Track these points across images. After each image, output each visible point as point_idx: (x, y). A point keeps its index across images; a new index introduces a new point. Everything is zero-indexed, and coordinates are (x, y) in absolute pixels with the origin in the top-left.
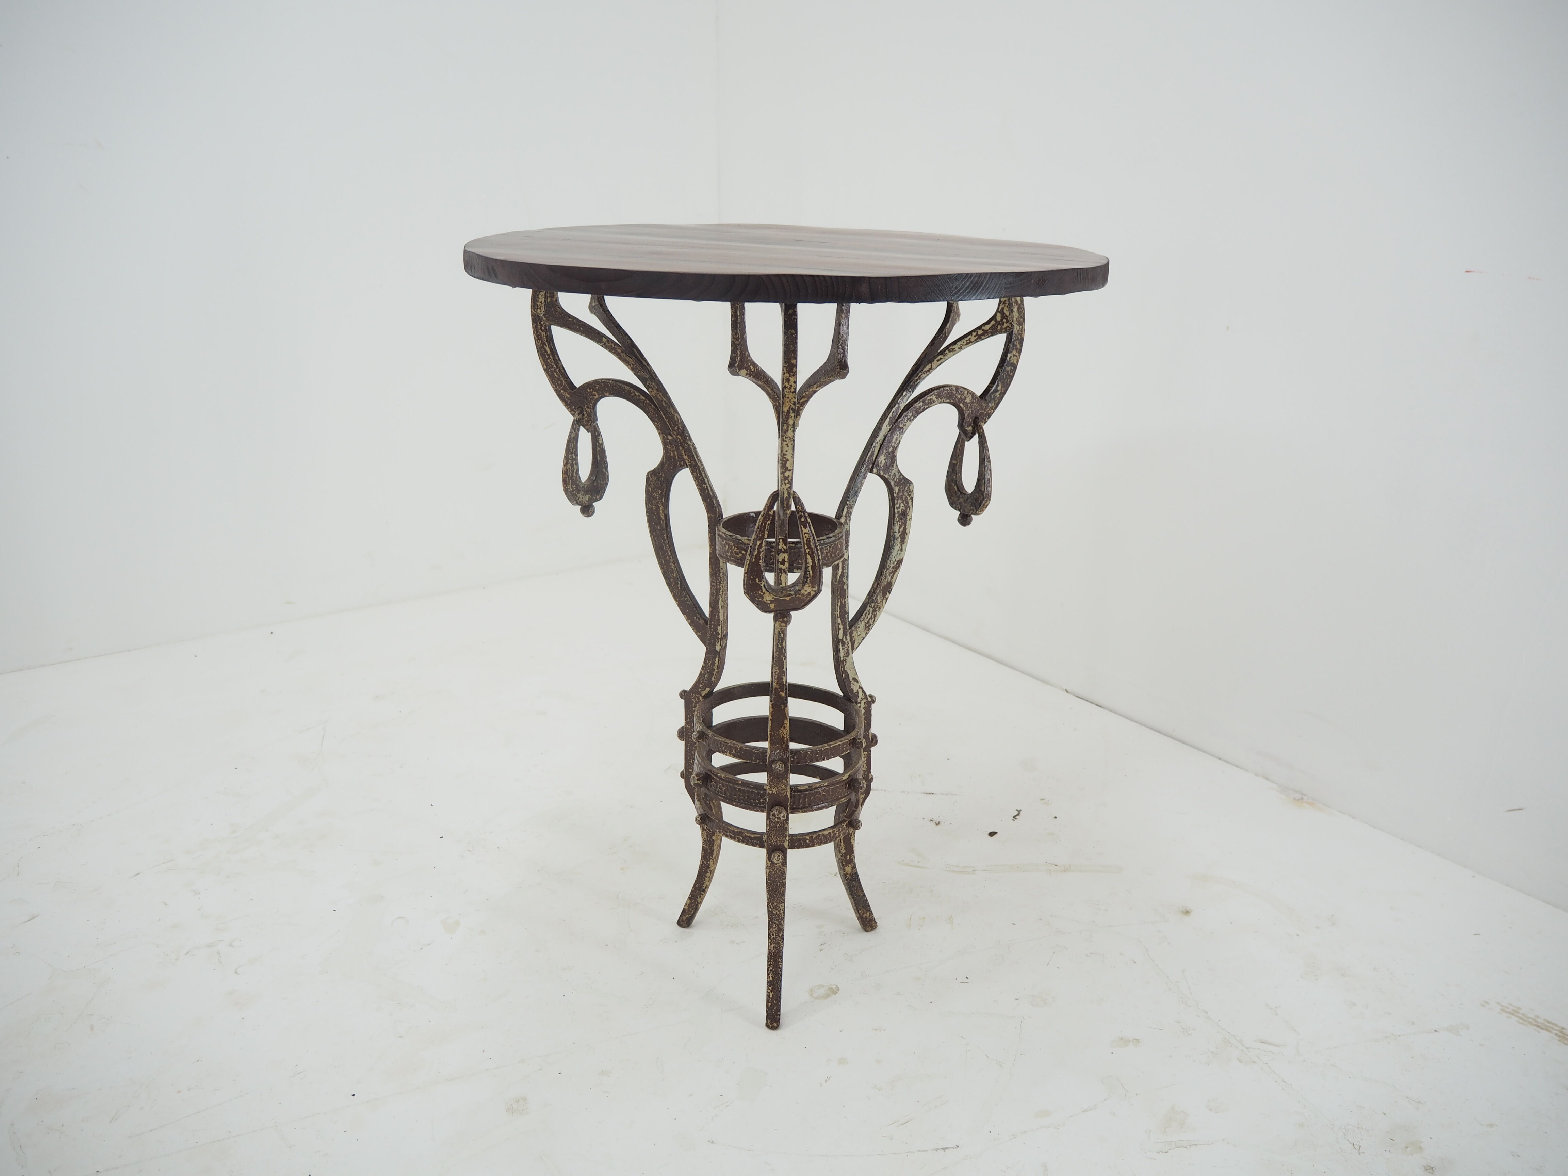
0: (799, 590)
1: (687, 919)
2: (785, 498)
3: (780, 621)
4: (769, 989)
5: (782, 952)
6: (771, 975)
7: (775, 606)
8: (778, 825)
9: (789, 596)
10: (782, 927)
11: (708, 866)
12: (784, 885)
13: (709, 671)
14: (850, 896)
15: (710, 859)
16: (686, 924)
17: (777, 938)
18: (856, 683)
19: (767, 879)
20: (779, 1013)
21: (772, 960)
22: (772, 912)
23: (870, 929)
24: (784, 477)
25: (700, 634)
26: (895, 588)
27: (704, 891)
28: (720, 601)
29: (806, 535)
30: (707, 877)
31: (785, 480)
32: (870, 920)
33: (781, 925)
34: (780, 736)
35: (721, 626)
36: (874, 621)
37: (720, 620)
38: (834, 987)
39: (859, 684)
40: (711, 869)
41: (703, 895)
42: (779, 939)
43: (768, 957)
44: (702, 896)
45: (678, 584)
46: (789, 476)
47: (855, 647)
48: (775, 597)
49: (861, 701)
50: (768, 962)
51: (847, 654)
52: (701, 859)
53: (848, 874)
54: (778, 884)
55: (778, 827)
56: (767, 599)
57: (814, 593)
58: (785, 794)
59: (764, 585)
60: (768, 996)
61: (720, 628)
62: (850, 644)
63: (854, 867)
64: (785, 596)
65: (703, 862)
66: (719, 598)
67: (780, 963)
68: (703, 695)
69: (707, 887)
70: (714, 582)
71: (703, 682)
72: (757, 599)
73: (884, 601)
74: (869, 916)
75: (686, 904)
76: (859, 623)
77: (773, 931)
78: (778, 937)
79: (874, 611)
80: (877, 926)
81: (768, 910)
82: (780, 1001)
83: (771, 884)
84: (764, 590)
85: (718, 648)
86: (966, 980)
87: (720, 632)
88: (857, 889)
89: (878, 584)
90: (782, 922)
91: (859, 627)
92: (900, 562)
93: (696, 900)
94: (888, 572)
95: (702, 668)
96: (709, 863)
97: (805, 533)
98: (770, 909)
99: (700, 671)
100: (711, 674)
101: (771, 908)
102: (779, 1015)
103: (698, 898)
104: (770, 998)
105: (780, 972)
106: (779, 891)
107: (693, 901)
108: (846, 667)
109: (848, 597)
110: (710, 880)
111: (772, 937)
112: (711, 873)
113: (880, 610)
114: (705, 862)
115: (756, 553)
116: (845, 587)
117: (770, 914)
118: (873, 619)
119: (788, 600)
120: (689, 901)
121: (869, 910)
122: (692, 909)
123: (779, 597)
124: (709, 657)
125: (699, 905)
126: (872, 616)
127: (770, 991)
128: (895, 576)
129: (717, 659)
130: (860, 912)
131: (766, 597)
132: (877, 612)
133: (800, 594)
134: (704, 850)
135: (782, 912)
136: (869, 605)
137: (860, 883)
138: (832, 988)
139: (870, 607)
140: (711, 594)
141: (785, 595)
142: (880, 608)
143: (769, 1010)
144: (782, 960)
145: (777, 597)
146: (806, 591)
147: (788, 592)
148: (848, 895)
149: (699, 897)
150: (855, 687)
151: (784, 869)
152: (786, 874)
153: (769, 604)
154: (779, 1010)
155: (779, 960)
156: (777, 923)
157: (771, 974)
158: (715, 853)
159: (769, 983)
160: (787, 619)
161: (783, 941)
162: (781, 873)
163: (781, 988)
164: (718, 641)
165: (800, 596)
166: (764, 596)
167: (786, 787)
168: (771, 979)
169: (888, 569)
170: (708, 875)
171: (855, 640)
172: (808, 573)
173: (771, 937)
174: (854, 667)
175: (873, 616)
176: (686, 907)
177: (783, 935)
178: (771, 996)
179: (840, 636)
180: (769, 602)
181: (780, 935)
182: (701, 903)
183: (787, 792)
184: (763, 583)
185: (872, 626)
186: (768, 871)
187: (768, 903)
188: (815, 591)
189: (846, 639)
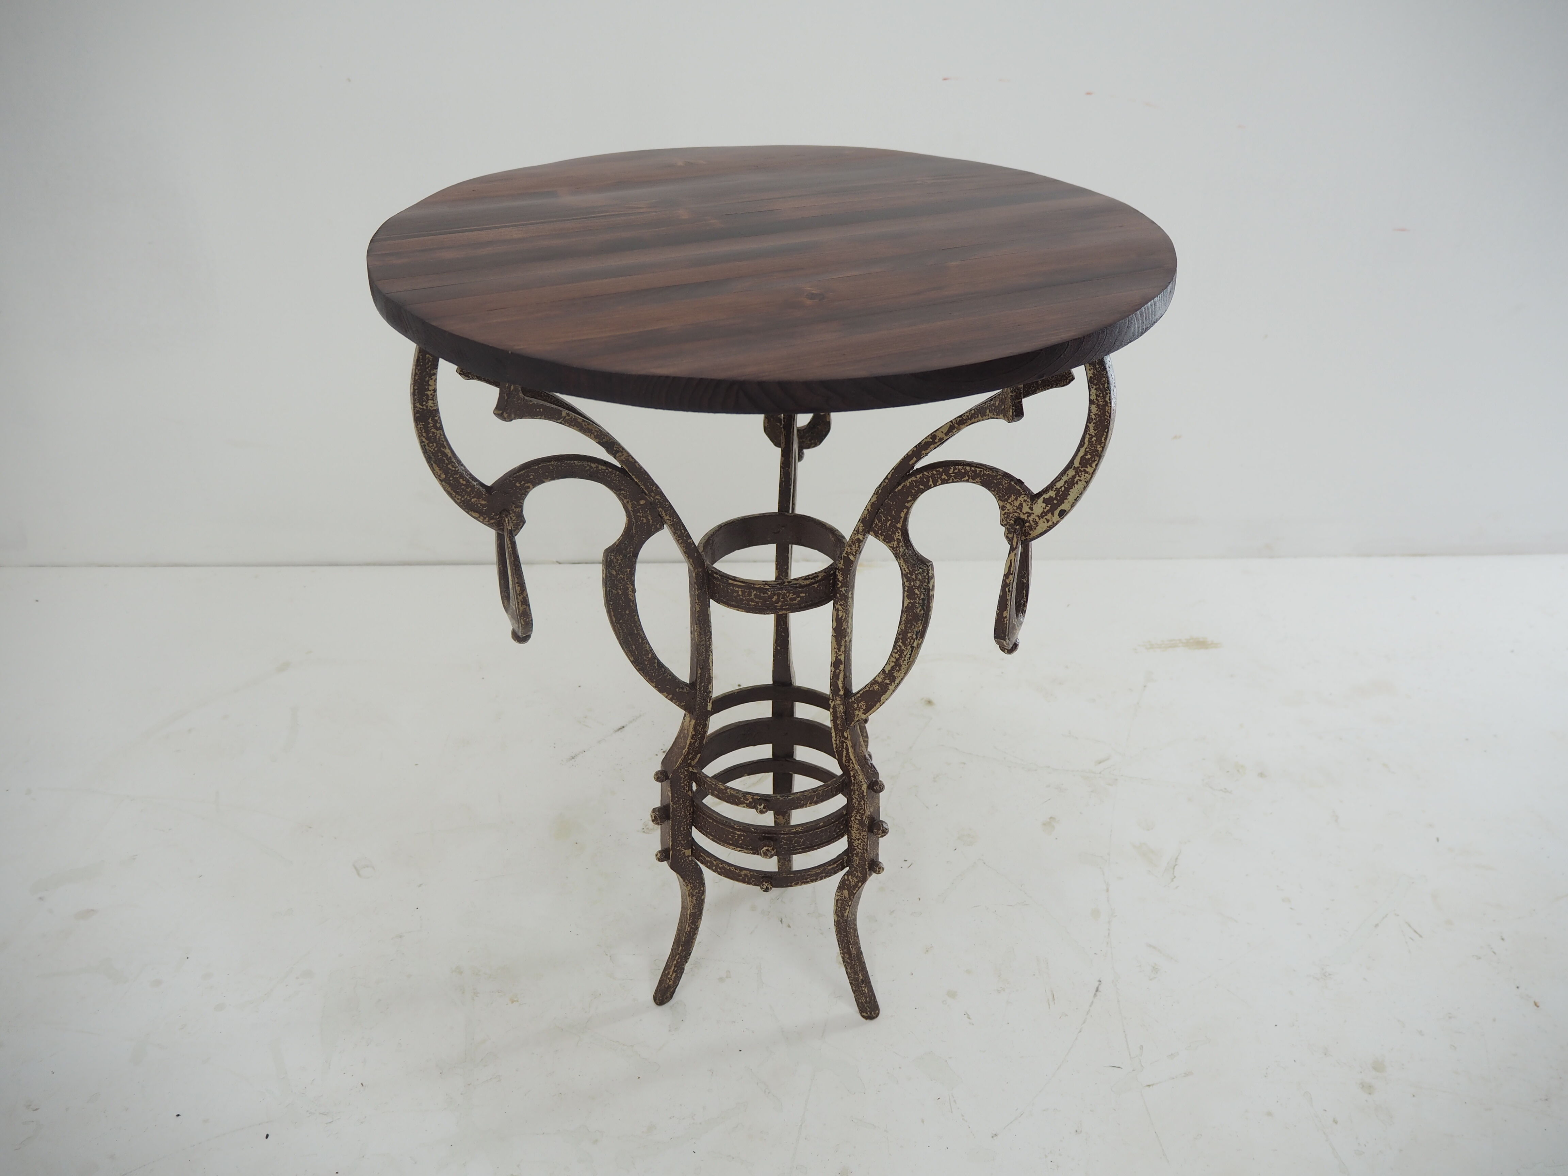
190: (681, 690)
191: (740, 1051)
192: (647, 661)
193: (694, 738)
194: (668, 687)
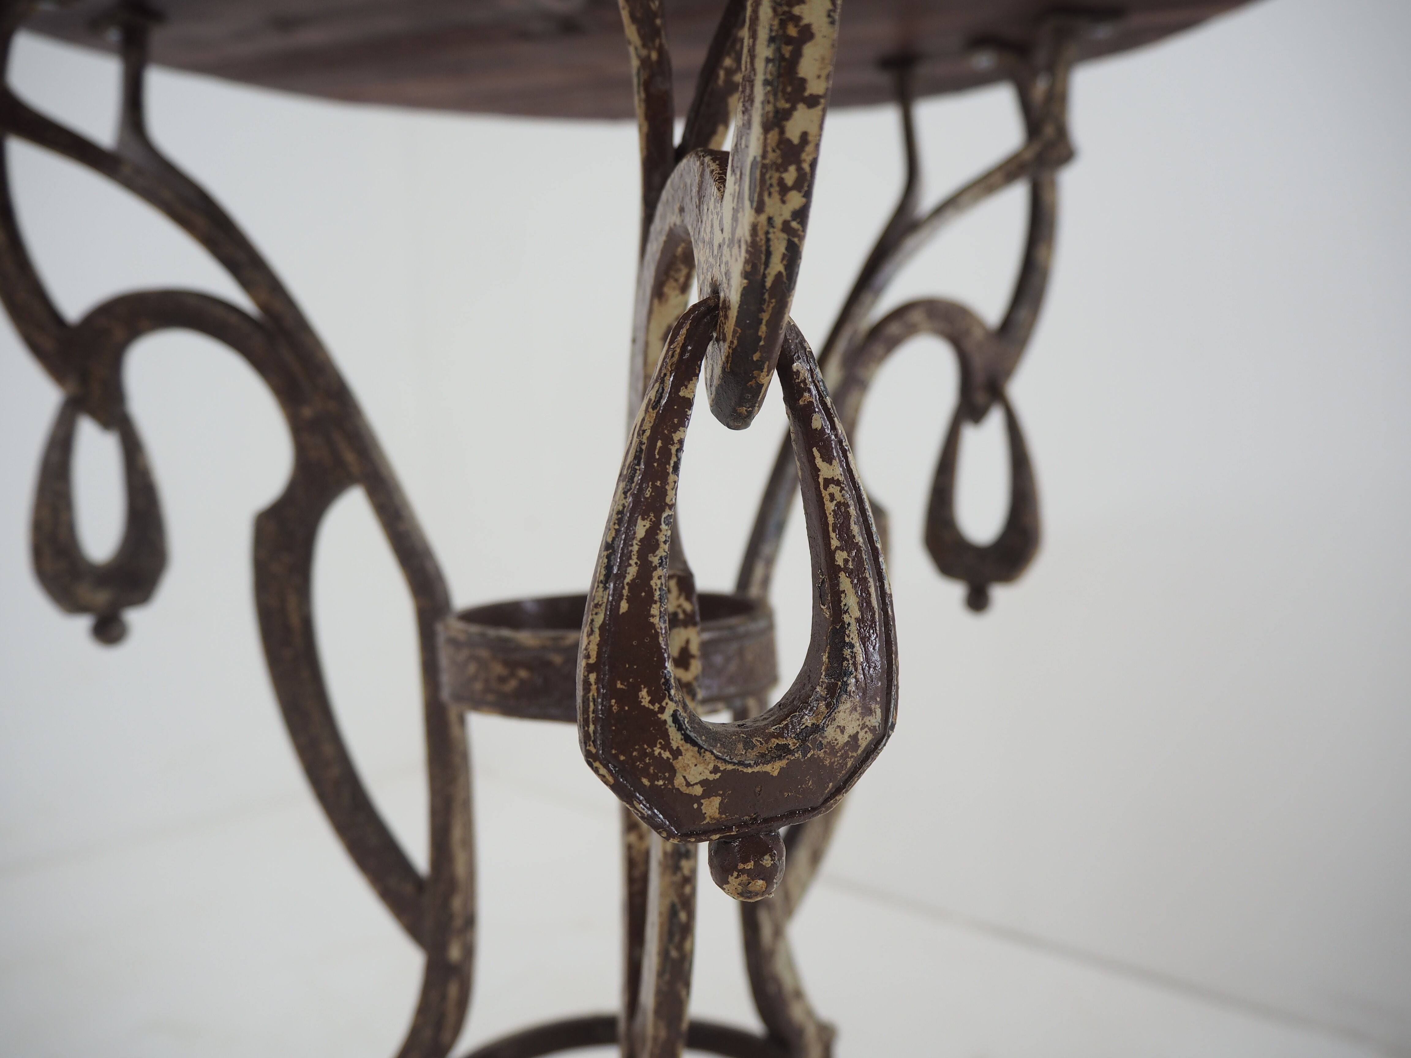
0: (817, 729)
2: (769, 283)
3: (743, 871)
7: (722, 805)
9: (780, 758)
18: (796, 1000)
24: (784, 143)
25: (406, 922)
28: (456, 829)
29: (833, 489)
31: (782, 167)
35: (459, 894)
37: (456, 879)
39: (804, 1001)
46: (804, 137)
48: (722, 767)
49: (810, 1042)
51: (775, 932)
56: (692, 780)
57: (870, 737)
59: (675, 716)
61: (457, 898)
64: (764, 758)
70: (437, 779)
72: (646, 782)
84: (676, 738)
85: (454, 952)
87: (457, 909)
95: (415, 1013)
97: (828, 482)
115: (632, 571)
119: (775, 773)
123: (740, 763)
124: (433, 978)
129: (454, 981)
131: (686, 767)
133: (820, 746)
141: (763, 755)
145: (730, 767)
146: (842, 730)
147: (775, 742)
150: (797, 1013)
153: (697, 799)
160: (772, 856)
164: (455, 935)
165: (821, 754)
166: (678, 764)
172: (847, 652)
174: (792, 962)
175: (824, 831)
180: (698, 791)
184: (671, 707)
185: (820, 854)
188: (873, 730)
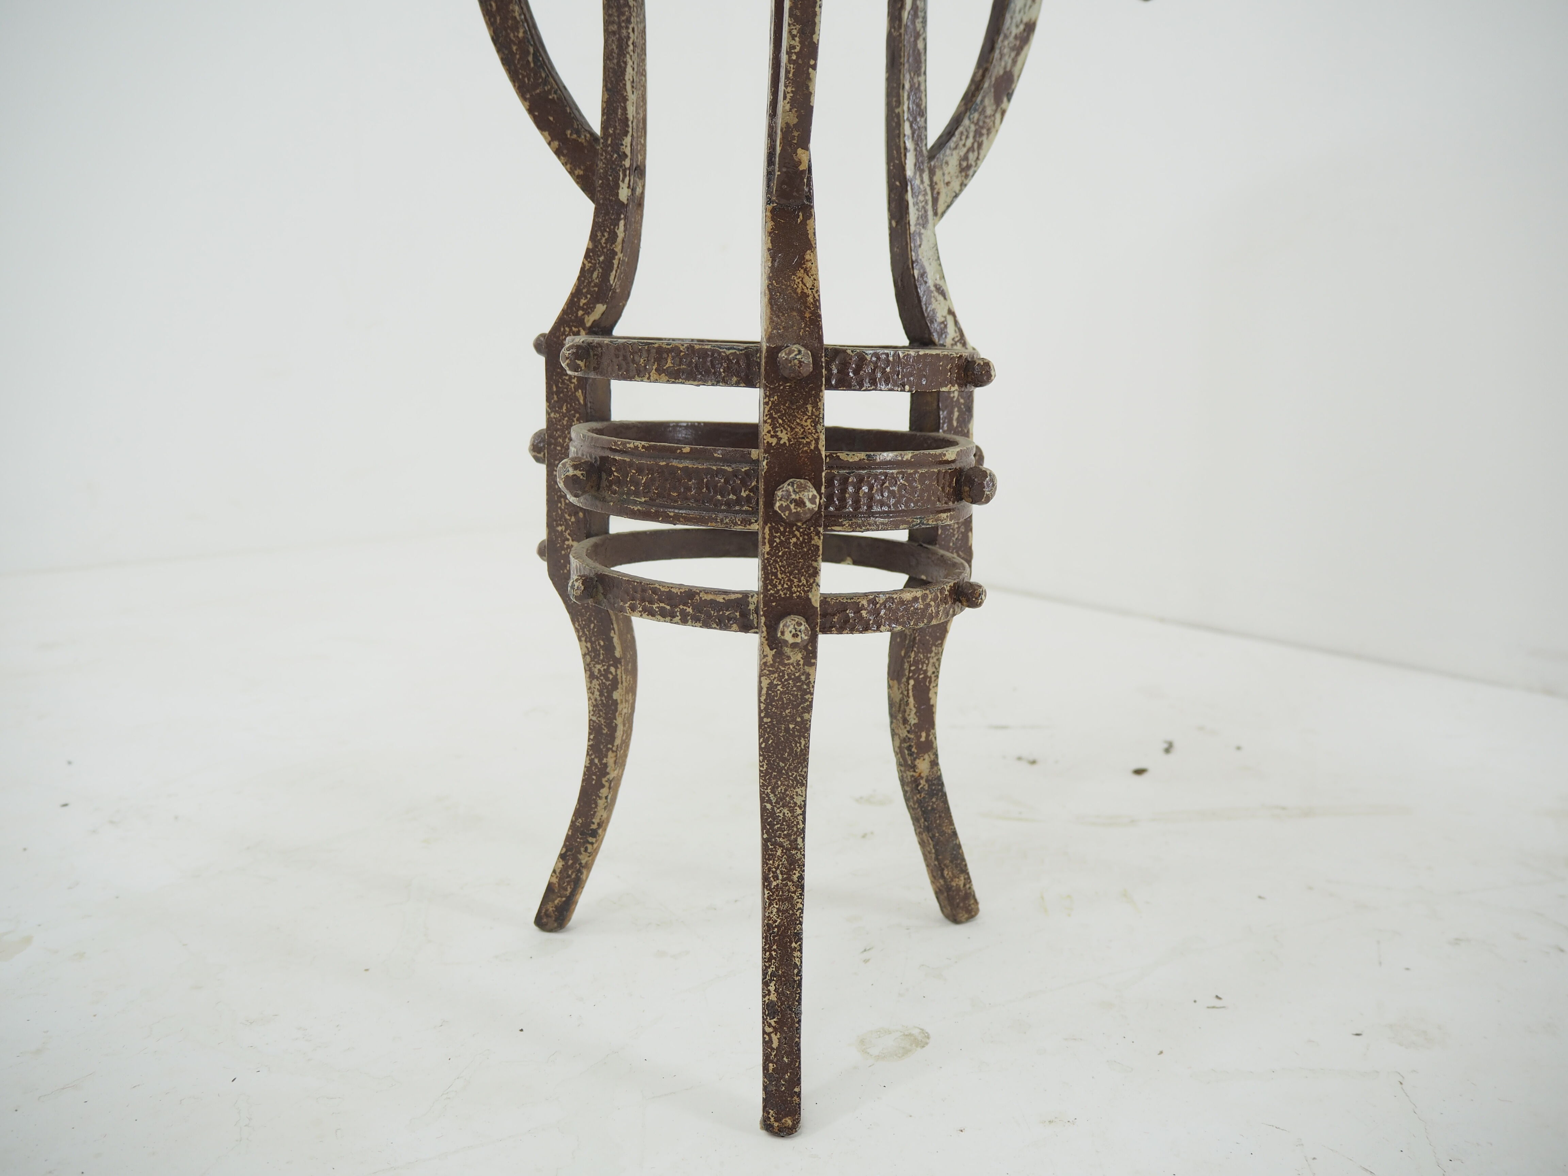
1: (556, 907)
4: (770, 1025)
5: (801, 923)
6: (772, 988)
8: (794, 540)
10: (799, 856)
11: (603, 771)
12: (804, 729)
13: (602, 259)
14: (924, 836)
15: (608, 750)
16: (555, 921)
17: (786, 885)
18: (940, 298)
19: (760, 711)
20: (796, 1090)
21: (775, 947)
22: (773, 814)
23: (966, 916)
25: (581, 173)
26: (1022, 89)
27: (594, 834)
28: (629, 69)
30: (600, 798)
32: (966, 894)
33: (796, 849)
34: (795, 290)
35: (630, 133)
36: (978, 158)
37: (627, 119)
38: (916, 1032)
39: (948, 302)
40: (611, 776)
41: (592, 844)
42: (793, 889)
43: (765, 938)
44: (589, 846)
45: (529, 53)
47: (940, 211)
49: (952, 345)
50: (764, 951)
51: (923, 221)
52: (588, 754)
53: (922, 778)
54: (791, 726)
55: (795, 544)
58: (812, 447)
60: (767, 1044)
61: (627, 140)
62: (929, 197)
63: (934, 763)
65: (591, 761)
66: (626, 63)
67: (796, 954)
68: (588, 324)
69: (603, 825)
70: (613, 22)
71: (588, 292)
73: (998, 116)
74: (965, 885)
75: (554, 871)
76: (948, 152)
77: (777, 868)
78: (790, 883)
79: (978, 134)
80: (978, 910)
81: (763, 809)
82: (799, 1057)
83: (772, 726)
85: (624, 194)
86: (1218, 1003)
87: (628, 151)
88: (940, 816)
89: (986, 70)
90: (800, 840)
91: (947, 163)
92: (1030, 28)
93: (576, 860)
94: (1006, 43)
95: (587, 256)
96: (604, 761)
98: (769, 806)
99: (580, 265)
100: (608, 267)
101: (770, 801)
102: (799, 1095)
103: (581, 854)
104: (772, 1049)
105: (797, 978)
106: (791, 749)
107: (570, 862)
108: (920, 251)
109: (925, 73)
110: (610, 807)
111: (774, 883)
112: (610, 788)
113: (991, 136)
114: (596, 761)
116: (920, 45)
117: (768, 820)
118: (976, 153)
120: (560, 865)
121: (964, 870)
122: (569, 883)
124: (603, 221)
125: (585, 872)
126: (973, 144)
127: (771, 1030)
128: (1020, 59)
129: (622, 223)
130: (946, 872)
132: (984, 138)
134: (594, 729)
135: (799, 811)
136: (968, 114)
137: (946, 802)
138: (910, 1035)
139: (970, 119)
140: (608, 56)
142: (989, 131)
143: (771, 1081)
144: (801, 945)
148: (919, 834)
149: (582, 849)
151: (808, 675)
152: (812, 694)
154: (798, 1082)
155: (794, 945)
156: (786, 844)
157: (772, 984)
158: (619, 733)
159: (769, 1010)
161: (801, 894)
162: (800, 689)
163: (800, 1021)
164: (625, 176)
167: (815, 427)
168: (773, 997)
169: (1006, 37)
170: (604, 792)
171: (938, 193)
173: (770, 883)
174: (939, 258)
175: (976, 145)
176: (555, 880)
177: (801, 878)
178: (775, 1044)
179: (910, 172)
181: (795, 878)
182: (588, 866)
183: (817, 440)
185: (972, 169)
186: (765, 682)
187: (762, 786)
189: (922, 182)
190: (574, 136)
191: (522, 1030)
192: (515, 44)
193: (590, 257)
194: (551, 119)
